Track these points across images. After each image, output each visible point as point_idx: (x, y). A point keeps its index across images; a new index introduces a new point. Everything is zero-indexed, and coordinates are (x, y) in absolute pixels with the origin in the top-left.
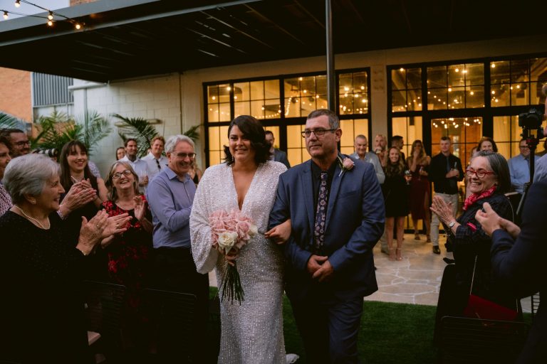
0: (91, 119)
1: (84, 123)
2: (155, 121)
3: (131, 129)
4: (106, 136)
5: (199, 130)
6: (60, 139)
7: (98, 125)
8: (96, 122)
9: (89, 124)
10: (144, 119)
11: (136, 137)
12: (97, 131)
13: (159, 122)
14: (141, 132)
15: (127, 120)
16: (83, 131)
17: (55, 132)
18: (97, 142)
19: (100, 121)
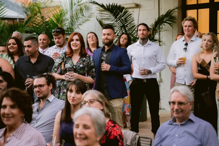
0: (75, 4)
1: (68, 7)
2: (133, 6)
3: (107, 14)
4: (88, 20)
5: (175, 14)
6: (47, 23)
7: (81, 10)
8: (79, 7)
9: (74, 9)
10: (118, 5)
11: (112, 22)
12: (80, 15)
13: (137, 6)
14: (116, 18)
15: (102, 6)
16: (68, 16)
17: (42, 17)
18: (80, 27)
19: (83, 6)
